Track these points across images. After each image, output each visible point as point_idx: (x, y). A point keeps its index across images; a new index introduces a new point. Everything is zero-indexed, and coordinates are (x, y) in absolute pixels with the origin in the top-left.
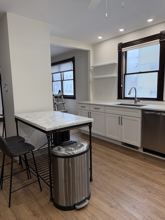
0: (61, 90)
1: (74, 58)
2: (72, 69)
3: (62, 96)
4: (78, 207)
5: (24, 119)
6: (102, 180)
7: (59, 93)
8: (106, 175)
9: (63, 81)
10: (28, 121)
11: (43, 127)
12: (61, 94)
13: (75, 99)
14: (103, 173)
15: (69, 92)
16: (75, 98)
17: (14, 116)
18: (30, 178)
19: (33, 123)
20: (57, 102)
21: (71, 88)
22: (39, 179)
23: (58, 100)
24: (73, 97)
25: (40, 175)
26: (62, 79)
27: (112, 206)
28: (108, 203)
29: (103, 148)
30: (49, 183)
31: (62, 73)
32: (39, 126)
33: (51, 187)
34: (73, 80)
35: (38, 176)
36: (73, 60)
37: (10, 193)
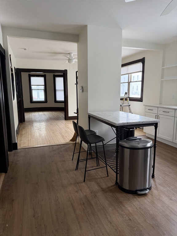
0: (127, 92)
1: (144, 59)
2: (142, 71)
3: (128, 98)
4: (139, 193)
5: (97, 116)
6: (164, 178)
7: (125, 96)
8: (169, 175)
9: (130, 83)
10: (101, 118)
11: (113, 123)
12: (127, 96)
13: (142, 102)
14: (166, 173)
15: (134, 94)
16: (141, 100)
17: (88, 113)
18: (98, 165)
19: (104, 119)
20: (123, 104)
21: (137, 90)
22: (106, 165)
23: (123, 102)
24: (140, 100)
25: (108, 163)
26: (130, 81)
27: (171, 199)
28: (168, 197)
29: (169, 153)
30: (115, 170)
31: (130, 75)
32: (110, 121)
33: (117, 174)
34: (141, 82)
35: (106, 164)
36: (143, 61)
37: (86, 171)
